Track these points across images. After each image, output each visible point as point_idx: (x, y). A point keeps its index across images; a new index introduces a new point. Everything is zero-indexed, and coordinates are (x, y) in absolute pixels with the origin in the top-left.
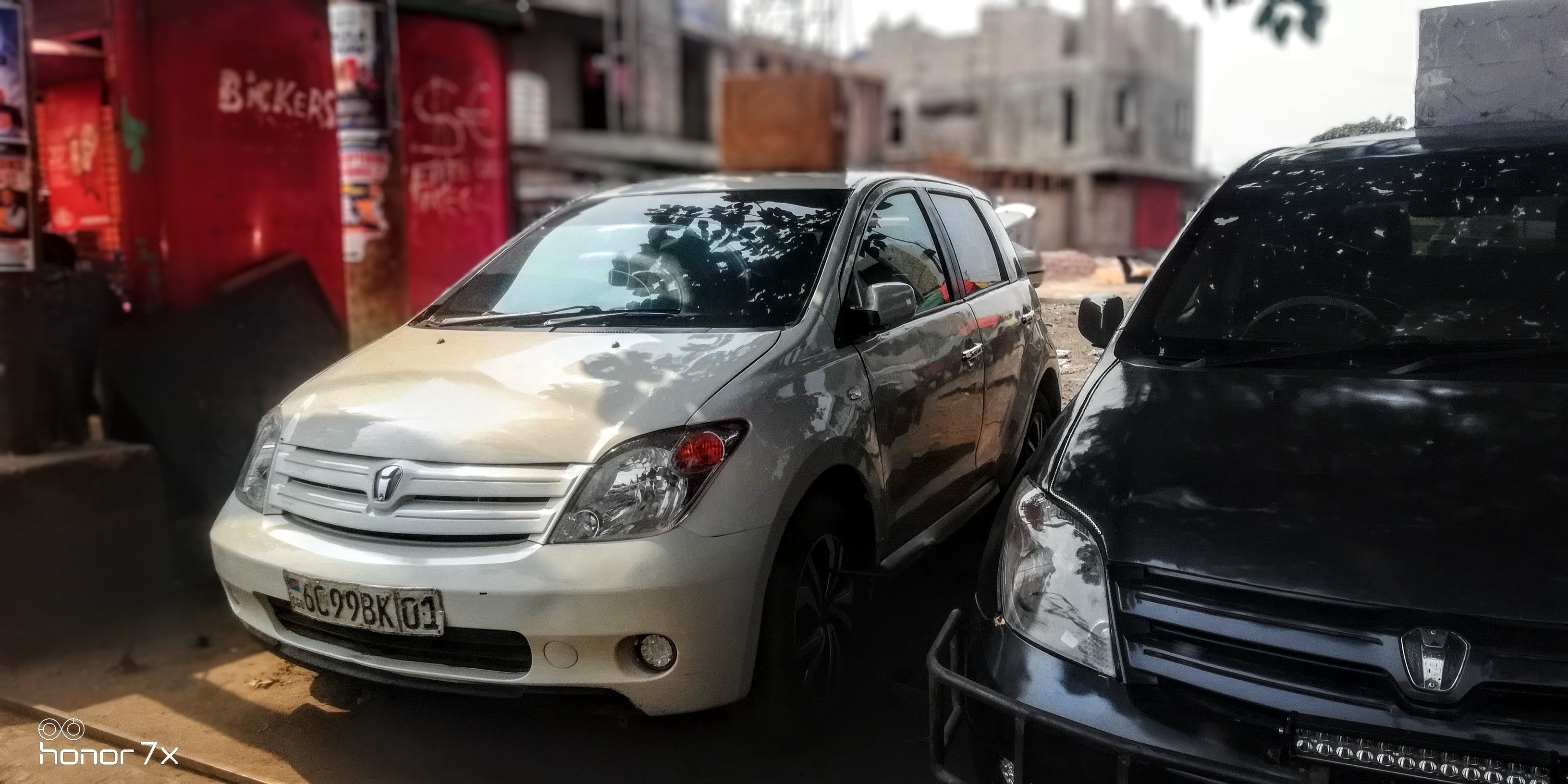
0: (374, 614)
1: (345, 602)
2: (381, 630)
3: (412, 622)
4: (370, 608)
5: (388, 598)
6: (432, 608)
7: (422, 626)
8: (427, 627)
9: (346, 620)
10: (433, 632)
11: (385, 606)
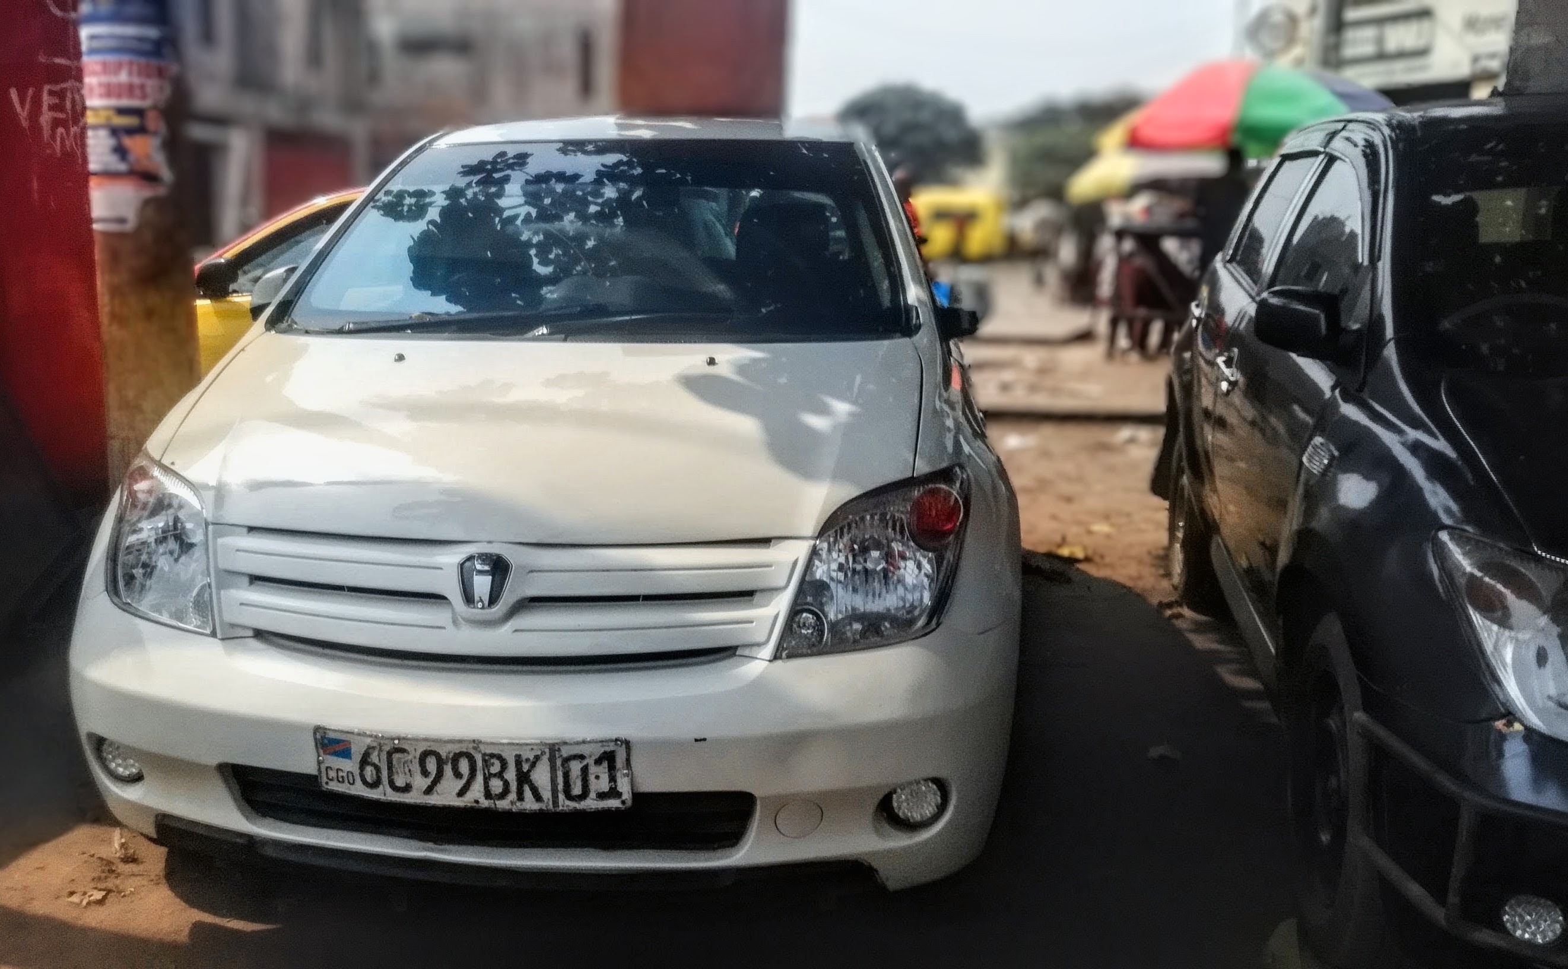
0: (506, 784)
1: (448, 769)
2: (519, 807)
3: (577, 790)
4: (500, 775)
5: (537, 758)
6: (612, 768)
7: (593, 795)
8: (601, 796)
9: (447, 795)
10: (613, 803)
11: (529, 771)
